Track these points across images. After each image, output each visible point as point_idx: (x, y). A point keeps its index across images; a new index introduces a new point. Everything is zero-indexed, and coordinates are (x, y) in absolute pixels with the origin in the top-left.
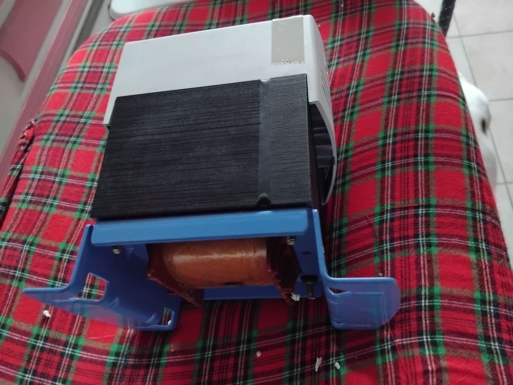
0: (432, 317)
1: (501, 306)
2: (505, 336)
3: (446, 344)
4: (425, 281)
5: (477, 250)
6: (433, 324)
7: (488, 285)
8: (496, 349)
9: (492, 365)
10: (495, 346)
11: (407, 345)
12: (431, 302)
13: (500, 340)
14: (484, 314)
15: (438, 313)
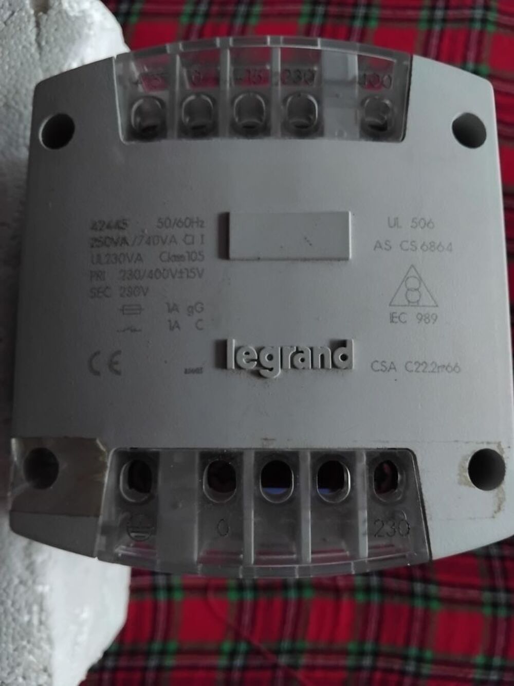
2: (378, 675)
5: (488, 667)
9: (345, 653)
10: (367, 662)
13: (374, 669)
14: (405, 658)
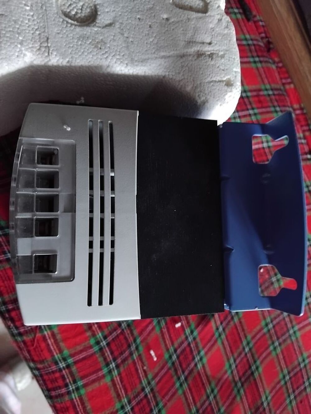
0: (105, 359)
1: (66, 393)
2: (58, 375)
3: (91, 347)
4: (117, 380)
6: (103, 355)
7: (78, 404)
8: (61, 363)
9: (61, 351)
11: (113, 332)
12: (109, 368)
13: (60, 370)
14: (75, 381)
15: (103, 364)
